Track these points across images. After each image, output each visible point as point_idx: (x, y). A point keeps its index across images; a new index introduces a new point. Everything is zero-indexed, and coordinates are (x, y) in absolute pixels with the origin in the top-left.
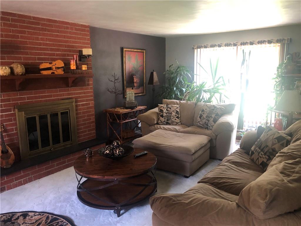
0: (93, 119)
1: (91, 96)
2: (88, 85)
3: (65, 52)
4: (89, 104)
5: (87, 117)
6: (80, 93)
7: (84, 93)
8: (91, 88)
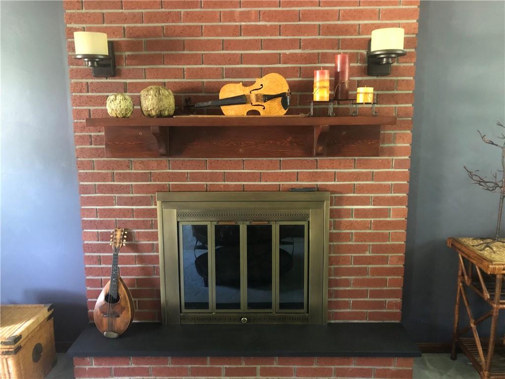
0: (396, 261)
1: (398, 188)
2: (391, 152)
3: (314, 47)
4: (385, 213)
5: (373, 253)
6: (357, 177)
7: (372, 177)
8: (400, 164)
